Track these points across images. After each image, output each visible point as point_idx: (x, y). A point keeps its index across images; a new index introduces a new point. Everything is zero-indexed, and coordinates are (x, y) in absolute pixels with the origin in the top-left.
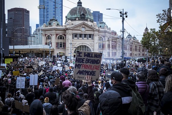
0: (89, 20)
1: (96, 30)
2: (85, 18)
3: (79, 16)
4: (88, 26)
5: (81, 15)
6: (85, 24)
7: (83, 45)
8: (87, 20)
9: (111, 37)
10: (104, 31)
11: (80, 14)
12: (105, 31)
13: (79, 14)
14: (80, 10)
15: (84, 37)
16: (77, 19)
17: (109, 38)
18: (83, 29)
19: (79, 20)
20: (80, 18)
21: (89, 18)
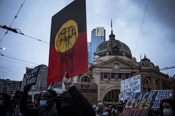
0: (124, 54)
1: (135, 67)
2: (119, 52)
3: (110, 50)
4: (123, 61)
5: (112, 49)
6: (118, 59)
7: (117, 89)
8: (121, 55)
9: (160, 79)
10: (148, 69)
11: (112, 47)
12: (150, 69)
13: (110, 48)
14: (112, 43)
15: (119, 78)
16: (108, 53)
17: (158, 80)
18: (116, 66)
19: (110, 54)
20: (111, 52)
21: (124, 52)
